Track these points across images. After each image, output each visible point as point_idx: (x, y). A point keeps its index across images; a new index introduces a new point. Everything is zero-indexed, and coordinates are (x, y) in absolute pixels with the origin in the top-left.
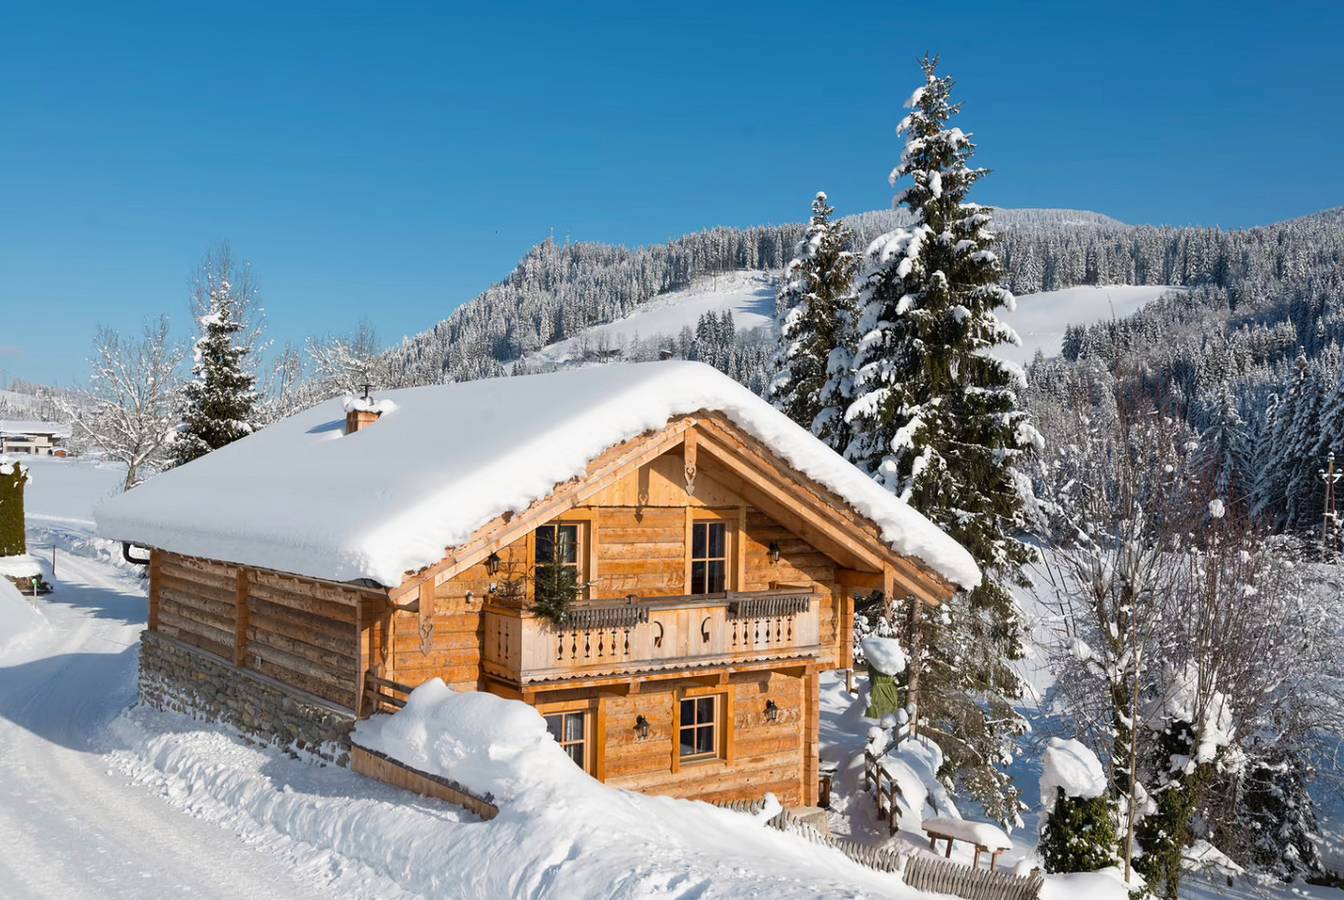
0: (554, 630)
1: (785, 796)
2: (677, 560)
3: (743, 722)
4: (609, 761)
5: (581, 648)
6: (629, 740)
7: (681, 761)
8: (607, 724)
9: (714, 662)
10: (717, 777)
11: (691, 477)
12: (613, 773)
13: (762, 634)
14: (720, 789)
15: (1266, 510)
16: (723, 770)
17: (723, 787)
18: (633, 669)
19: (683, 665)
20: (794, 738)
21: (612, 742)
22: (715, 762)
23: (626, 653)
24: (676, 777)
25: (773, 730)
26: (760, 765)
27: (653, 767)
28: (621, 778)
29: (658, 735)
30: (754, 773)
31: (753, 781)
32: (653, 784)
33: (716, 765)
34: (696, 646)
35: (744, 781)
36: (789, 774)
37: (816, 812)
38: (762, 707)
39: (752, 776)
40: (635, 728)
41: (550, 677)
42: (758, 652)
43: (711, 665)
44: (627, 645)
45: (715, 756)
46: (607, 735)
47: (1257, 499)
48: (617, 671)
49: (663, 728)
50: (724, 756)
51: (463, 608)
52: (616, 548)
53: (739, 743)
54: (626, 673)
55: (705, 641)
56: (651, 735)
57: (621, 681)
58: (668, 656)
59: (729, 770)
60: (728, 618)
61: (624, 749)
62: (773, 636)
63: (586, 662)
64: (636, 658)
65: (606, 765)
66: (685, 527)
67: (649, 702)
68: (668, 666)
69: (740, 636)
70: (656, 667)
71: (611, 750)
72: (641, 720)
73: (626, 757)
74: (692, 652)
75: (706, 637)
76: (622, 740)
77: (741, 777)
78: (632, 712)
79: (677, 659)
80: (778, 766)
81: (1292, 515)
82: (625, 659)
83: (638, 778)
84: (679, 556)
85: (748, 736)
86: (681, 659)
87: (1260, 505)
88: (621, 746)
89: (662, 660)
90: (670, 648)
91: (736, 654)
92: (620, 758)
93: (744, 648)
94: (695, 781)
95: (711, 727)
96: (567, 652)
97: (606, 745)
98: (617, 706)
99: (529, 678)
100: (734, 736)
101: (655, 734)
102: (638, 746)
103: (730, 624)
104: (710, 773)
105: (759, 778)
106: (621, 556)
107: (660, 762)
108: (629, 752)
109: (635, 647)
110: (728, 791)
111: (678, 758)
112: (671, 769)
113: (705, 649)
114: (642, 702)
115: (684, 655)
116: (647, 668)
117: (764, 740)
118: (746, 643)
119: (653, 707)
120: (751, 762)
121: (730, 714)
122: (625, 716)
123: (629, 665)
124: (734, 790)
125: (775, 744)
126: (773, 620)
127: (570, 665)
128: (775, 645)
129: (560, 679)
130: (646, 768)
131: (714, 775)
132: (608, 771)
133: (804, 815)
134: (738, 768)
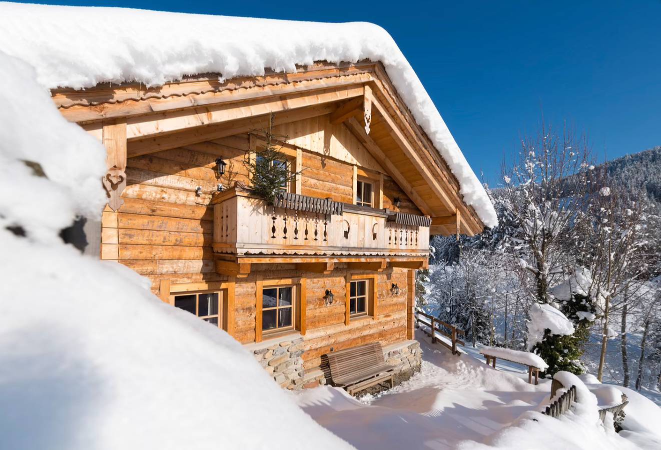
0: (266, 212)
1: (400, 335)
2: (349, 197)
3: (381, 295)
4: (309, 319)
5: (290, 231)
6: (320, 305)
7: (351, 317)
8: (307, 295)
9: (379, 254)
10: (369, 327)
11: (368, 122)
12: (310, 327)
13: (404, 239)
14: (371, 333)
15: (444, 255)
16: (372, 322)
17: (372, 331)
18: (329, 253)
19: (361, 253)
20: (403, 304)
21: (311, 306)
22: (366, 318)
23: (325, 240)
24: (347, 328)
25: (395, 300)
26: (389, 319)
27: (335, 322)
28: (316, 329)
29: (338, 302)
30: (386, 323)
31: (386, 327)
32: (334, 332)
33: (368, 320)
34: (369, 242)
35: (381, 328)
36: (401, 323)
37: (414, 343)
38: (390, 287)
39: (385, 325)
40: (324, 298)
41: (264, 251)
42: (402, 250)
43: (377, 255)
44: (325, 234)
45: (366, 314)
46: (308, 302)
47: (441, 253)
48: (319, 252)
49: (341, 298)
50: (371, 314)
51: (192, 198)
52: (313, 181)
53: (379, 307)
54: (325, 255)
55: (374, 239)
56: (334, 302)
57: (321, 260)
58: (352, 245)
59: (375, 321)
60: (386, 226)
61: (318, 311)
62: (409, 241)
63: (295, 242)
64: (332, 245)
65: (307, 321)
66: (352, 178)
67: (333, 282)
68: (352, 253)
69: (393, 238)
70: (345, 253)
71: (310, 311)
72: (327, 292)
73: (319, 316)
74: (367, 246)
75: (375, 236)
76: (316, 305)
77: (381, 326)
78: (322, 288)
79: (358, 248)
80: (397, 319)
81: (450, 256)
82: (324, 243)
83: (327, 329)
84: (349, 195)
85: (383, 303)
86: (361, 249)
87: (442, 254)
88: (316, 309)
89: (349, 248)
90: (353, 241)
91: (391, 250)
92: (315, 317)
93: (394, 247)
94: (358, 329)
95: (364, 298)
96: (279, 233)
97: (307, 309)
98: (314, 283)
99: (245, 251)
100: (377, 303)
101: (336, 301)
102: (326, 309)
103: (387, 230)
104: (365, 324)
105: (389, 326)
106: (315, 186)
107: (339, 319)
108: (321, 313)
109: (331, 236)
110: (374, 333)
111: (349, 315)
112: (345, 323)
113: (374, 244)
114: (328, 282)
115: (362, 246)
116: (339, 253)
117: (390, 305)
118: (395, 244)
119: (335, 285)
120: (385, 317)
121: (376, 290)
122: (319, 290)
123: (327, 248)
124: (377, 333)
125: (395, 307)
126: (409, 232)
127: (282, 243)
128: (409, 247)
129: (274, 254)
130: (331, 322)
131: (367, 325)
132: (308, 325)
133: (409, 345)
134: (379, 321)
